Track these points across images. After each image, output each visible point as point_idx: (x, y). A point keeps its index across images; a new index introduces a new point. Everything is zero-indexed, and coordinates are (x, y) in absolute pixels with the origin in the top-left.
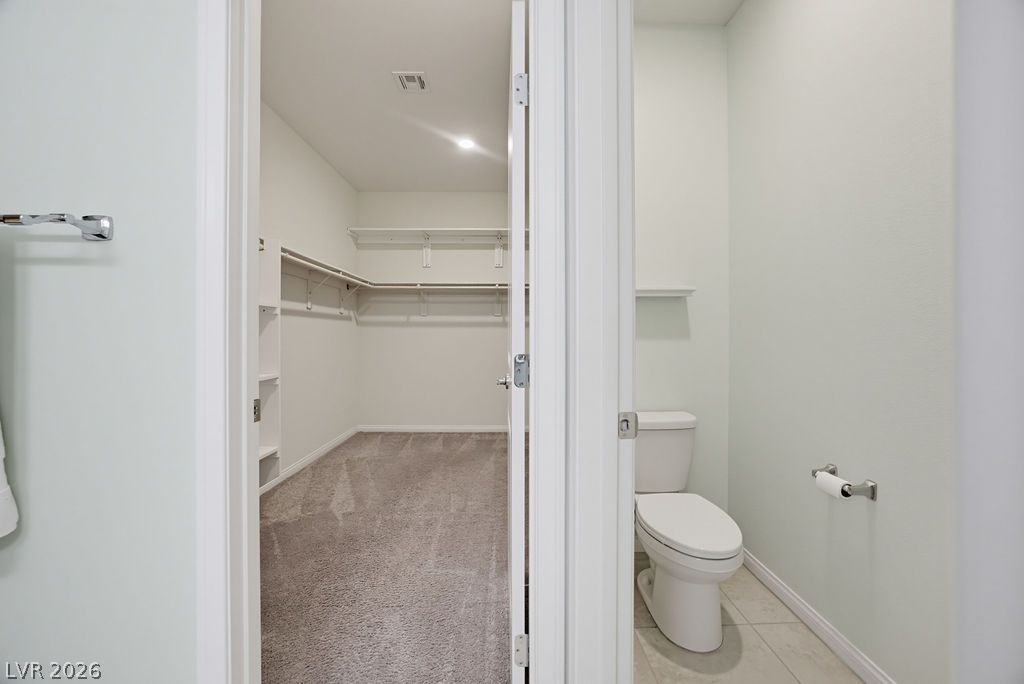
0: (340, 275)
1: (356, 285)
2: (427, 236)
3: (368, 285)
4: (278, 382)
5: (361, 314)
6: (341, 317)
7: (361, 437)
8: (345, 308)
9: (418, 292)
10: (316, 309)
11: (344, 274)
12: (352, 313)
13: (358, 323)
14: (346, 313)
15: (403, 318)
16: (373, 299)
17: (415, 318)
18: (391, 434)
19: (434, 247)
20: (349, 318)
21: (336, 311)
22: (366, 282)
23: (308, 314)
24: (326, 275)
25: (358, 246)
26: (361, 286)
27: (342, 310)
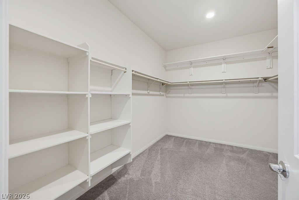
0: (159, 80)
1: (165, 84)
2: (191, 63)
3: (169, 83)
4: (131, 124)
5: (168, 94)
6: (160, 95)
7: (167, 138)
8: (162, 92)
9: (188, 85)
10: (151, 93)
11: (160, 80)
12: (164, 93)
13: (166, 97)
14: (162, 93)
15: (182, 95)
16: (172, 88)
17: (186, 95)
18: (178, 137)
19: (194, 67)
20: (163, 95)
21: (158, 93)
22: (169, 82)
23: (148, 95)
24: (154, 80)
25: (166, 70)
26: (167, 84)
27: (161, 93)
